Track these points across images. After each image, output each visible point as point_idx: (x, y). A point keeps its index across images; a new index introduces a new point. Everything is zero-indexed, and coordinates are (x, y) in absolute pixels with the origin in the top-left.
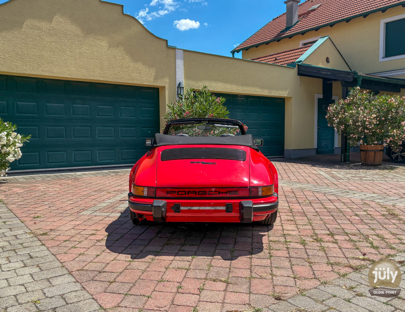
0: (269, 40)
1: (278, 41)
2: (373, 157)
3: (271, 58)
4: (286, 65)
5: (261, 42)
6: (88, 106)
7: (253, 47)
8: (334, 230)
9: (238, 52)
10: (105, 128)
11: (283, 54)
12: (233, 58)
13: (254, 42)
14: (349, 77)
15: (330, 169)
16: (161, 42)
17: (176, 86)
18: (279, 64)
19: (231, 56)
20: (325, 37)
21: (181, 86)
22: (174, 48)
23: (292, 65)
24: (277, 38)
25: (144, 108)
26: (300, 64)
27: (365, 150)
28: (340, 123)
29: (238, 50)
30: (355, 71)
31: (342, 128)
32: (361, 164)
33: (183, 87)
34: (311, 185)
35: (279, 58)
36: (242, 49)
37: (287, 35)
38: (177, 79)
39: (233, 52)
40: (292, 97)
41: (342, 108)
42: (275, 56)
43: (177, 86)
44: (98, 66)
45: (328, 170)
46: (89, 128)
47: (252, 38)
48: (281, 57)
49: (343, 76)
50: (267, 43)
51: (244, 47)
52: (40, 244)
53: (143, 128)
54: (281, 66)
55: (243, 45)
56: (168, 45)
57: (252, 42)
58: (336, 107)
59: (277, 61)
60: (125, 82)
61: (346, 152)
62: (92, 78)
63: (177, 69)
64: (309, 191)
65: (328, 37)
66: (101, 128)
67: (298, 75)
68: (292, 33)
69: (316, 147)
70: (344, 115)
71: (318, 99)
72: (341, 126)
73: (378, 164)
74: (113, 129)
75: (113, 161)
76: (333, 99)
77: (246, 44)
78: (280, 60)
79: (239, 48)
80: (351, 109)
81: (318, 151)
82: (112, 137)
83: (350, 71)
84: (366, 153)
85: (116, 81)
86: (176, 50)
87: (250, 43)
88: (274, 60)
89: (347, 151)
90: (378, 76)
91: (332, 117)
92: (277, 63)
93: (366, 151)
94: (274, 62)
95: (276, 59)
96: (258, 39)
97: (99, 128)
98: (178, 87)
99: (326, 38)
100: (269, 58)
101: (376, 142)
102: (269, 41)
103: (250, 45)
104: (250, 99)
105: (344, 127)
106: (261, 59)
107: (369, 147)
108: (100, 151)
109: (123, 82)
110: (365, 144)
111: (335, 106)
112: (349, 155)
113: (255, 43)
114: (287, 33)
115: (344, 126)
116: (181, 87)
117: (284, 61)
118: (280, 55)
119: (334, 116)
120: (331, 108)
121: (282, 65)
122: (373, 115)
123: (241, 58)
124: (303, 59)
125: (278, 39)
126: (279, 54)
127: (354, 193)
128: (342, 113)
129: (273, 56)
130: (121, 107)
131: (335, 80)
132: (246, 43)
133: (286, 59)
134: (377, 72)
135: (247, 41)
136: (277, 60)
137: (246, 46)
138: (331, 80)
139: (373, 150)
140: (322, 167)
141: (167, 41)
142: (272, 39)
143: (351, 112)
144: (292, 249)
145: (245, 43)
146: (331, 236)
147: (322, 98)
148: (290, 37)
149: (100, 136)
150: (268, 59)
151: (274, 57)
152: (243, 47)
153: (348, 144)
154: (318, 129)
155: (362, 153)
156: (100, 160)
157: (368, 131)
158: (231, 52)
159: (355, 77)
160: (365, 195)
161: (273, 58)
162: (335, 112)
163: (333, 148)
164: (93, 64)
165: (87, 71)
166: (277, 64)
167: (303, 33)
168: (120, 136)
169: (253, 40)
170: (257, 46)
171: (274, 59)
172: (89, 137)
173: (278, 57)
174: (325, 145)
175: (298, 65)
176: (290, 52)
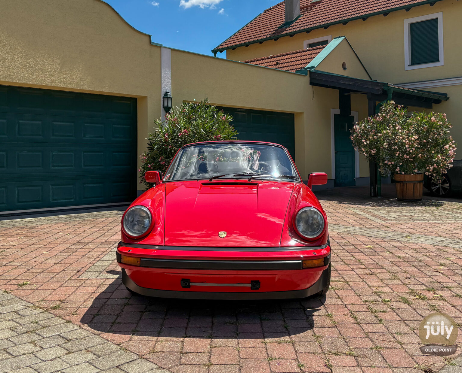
0: (265, 37)
1: (276, 40)
2: (412, 190)
3: (271, 62)
4: (294, 71)
5: (253, 40)
6: (40, 122)
7: (243, 46)
8: (430, 284)
9: (221, 52)
10: (62, 153)
11: (286, 57)
12: (215, 58)
13: (243, 39)
14: (377, 88)
15: (365, 207)
16: (143, 37)
17: (161, 96)
18: (284, 69)
19: (212, 55)
20: (340, 37)
21: (169, 96)
22: (160, 47)
23: (302, 72)
24: (275, 34)
25: (116, 126)
26: (312, 70)
27: (402, 180)
28: (371, 146)
29: (221, 49)
30: (376, 81)
31: (373, 153)
32: (396, 199)
33: (171, 98)
34: (357, 228)
35: (282, 62)
36: (227, 48)
37: (288, 32)
38: (163, 87)
39: (215, 51)
40: (303, 113)
41: (372, 127)
42: (275, 59)
43: (163, 96)
44: (58, 68)
45: (362, 207)
46: (40, 153)
47: (238, 34)
48: (284, 61)
49: (369, 87)
50: (261, 42)
51: (230, 45)
52: (64, 322)
53: (114, 154)
54: (287, 72)
55: (228, 43)
56: (152, 41)
57: (241, 40)
58: (365, 126)
59: (278, 66)
60: (94, 90)
61: (376, 183)
62: (50, 84)
63: (163, 74)
64: (361, 236)
65: (344, 38)
66: (56, 153)
67: (310, 85)
68: (294, 30)
69: (333, 177)
70: (377, 136)
71: (335, 115)
72: (372, 151)
73: (418, 198)
74: (73, 155)
75: (72, 200)
76: (352, 115)
77: (233, 42)
78: (284, 65)
79: (223, 47)
80: (385, 129)
81: (337, 183)
82: (72, 166)
83: (370, 80)
84: (403, 185)
85: (81, 88)
86: (162, 48)
87: (237, 41)
88: (274, 65)
89: (378, 182)
90: (407, 88)
91: (360, 138)
92: (279, 68)
93: (403, 183)
94: (275, 67)
95: (277, 64)
96: (248, 36)
97: (54, 153)
98: (164, 98)
99: (342, 39)
100: (266, 61)
101: (416, 171)
102: (263, 39)
103: (238, 43)
104: (252, 114)
105: (375, 152)
106: (256, 62)
107: (407, 178)
108: (54, 187)
109: (91, 89)
110: (403, 173)
111: (363, 125)
112: (381, 187)
113: (245, 41)
114: (288, 30)
115: (375, 150)
116: (168, 98)
117: (288, 66)
118: (282, 58)
119: (362, 137)
120: (358, 127)
121: (278, 69)
122: (414, 137)
123: (225, 58)
124: (316, 64)
125: (276, 37)
126: (280, 56)
127: (418, 237)
128: (372, 134)
129: (273, 59)
130: (86, 124)
131: (355, 91)
132: (232, 40)
133: (292, 64)
134: (403, 83)
135: (233, 37)
136: (279, 64)
137: (233, 44)
138: (349, 91)
139: (412, 182)
140: (353, 204)
141: (150, 36)
142: (268, 36)
143: (385, 132)
144: (398, 310)
145: (230, 40)
146: (432, 292)
147: (339, 113)
148: (292, 35)
149: (55, 165)
150: (266, 63)
151: (275, 61)
152: (228, 45)
153: (378, 174)
154: (336, 153)
155: (398, 185)
156: (53, 200)
157: (408, 157)
158: (212, 51)
159: (385, 88)
160: (432, 239)
161: (273, 61)
162: (363, 133)
163: (354, 179)
164: (52, 65)
165: (43, 74)
166: (281, 70)
167: (308, 31)
168: (82, 165)
169: (242, 37)
170: (247, 45)
171: (275, 63)
172: (40, 166)
173: (279, 60)
174: (344, 175)
175: (310, 72)
176: (296, 55)
